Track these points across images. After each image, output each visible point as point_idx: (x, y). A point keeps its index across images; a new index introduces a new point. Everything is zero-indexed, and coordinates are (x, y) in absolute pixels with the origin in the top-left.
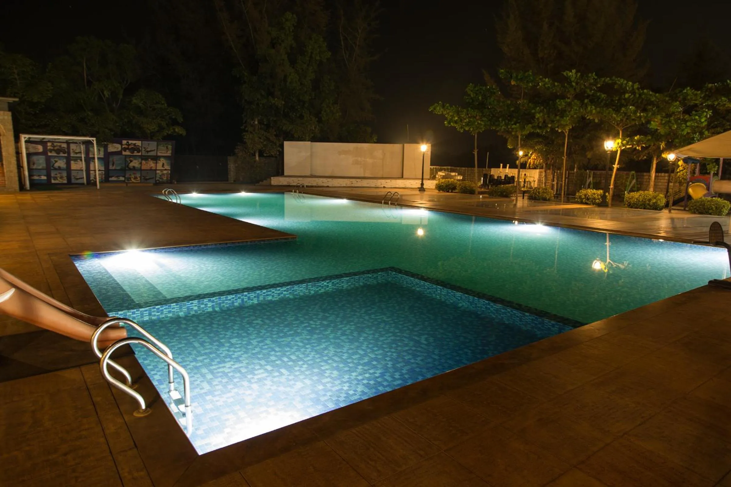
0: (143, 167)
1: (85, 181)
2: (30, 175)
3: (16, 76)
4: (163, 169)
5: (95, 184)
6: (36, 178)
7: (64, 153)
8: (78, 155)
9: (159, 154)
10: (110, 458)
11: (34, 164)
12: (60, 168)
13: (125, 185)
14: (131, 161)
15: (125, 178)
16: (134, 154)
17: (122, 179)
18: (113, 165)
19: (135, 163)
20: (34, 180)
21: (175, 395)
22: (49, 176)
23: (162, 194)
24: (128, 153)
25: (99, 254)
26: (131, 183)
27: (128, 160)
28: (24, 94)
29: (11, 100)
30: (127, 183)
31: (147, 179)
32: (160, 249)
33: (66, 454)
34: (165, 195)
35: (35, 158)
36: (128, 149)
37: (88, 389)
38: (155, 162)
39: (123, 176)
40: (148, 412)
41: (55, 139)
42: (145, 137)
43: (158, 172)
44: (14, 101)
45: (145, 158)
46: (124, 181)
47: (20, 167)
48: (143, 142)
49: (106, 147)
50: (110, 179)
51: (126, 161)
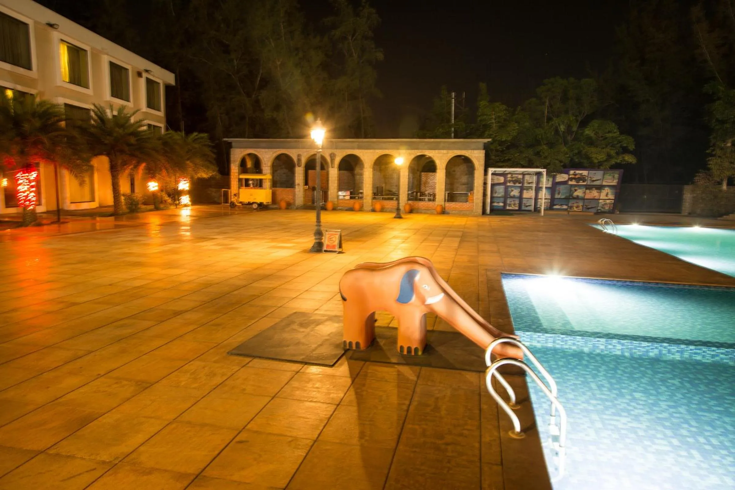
0: (587, 197)
1: (532, 208)
2: (492, 202)
3: (494, 121)
4: (607, 198)
5: (539, 211)
6: (495, 204)
7: (519, 183)
8: (530, 185)
9: (604, 183)
10: (478, 464)
11: (496, 193)
12: (514, 197)
13: (566, 213)
14: (576, 190)
15: (568, 206)
16: (580, 184)
17: (565, 207)
18: (559, 194)
19: (579, 192)
20: (494, 206)
21: (554, 431)
22: (505, 203)
23: (598, 224)
24: (573, 183)
25: (525, 275)
26: (573, 211)
27: (573, 189)
28: (497, 134)
29: (486, 140)
30: (569, 212)
31: (588, 208)
32: (582, 279)
33: (447, 444)
34: (601, 225)
35: (497, 188)
36: (574, 179)
37: (480, 395)
38: (599, 191)
39: (566, 205)
40: (521, 436)
41: (514, 171)
42: (592, 166)
43: (600, 201)
44: (488, 142)
45: (589, 187)
46: (566, 210)
47: (485, 195)
48: (590, 172)
49: (554, 177)
50: (555, 207)
51: (571, 190)
